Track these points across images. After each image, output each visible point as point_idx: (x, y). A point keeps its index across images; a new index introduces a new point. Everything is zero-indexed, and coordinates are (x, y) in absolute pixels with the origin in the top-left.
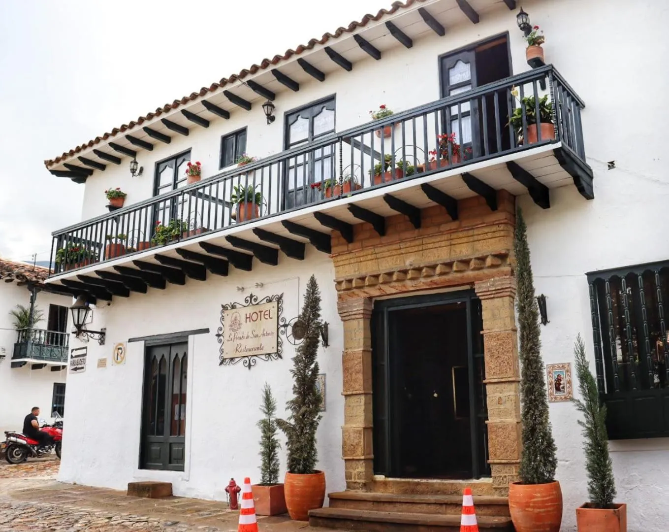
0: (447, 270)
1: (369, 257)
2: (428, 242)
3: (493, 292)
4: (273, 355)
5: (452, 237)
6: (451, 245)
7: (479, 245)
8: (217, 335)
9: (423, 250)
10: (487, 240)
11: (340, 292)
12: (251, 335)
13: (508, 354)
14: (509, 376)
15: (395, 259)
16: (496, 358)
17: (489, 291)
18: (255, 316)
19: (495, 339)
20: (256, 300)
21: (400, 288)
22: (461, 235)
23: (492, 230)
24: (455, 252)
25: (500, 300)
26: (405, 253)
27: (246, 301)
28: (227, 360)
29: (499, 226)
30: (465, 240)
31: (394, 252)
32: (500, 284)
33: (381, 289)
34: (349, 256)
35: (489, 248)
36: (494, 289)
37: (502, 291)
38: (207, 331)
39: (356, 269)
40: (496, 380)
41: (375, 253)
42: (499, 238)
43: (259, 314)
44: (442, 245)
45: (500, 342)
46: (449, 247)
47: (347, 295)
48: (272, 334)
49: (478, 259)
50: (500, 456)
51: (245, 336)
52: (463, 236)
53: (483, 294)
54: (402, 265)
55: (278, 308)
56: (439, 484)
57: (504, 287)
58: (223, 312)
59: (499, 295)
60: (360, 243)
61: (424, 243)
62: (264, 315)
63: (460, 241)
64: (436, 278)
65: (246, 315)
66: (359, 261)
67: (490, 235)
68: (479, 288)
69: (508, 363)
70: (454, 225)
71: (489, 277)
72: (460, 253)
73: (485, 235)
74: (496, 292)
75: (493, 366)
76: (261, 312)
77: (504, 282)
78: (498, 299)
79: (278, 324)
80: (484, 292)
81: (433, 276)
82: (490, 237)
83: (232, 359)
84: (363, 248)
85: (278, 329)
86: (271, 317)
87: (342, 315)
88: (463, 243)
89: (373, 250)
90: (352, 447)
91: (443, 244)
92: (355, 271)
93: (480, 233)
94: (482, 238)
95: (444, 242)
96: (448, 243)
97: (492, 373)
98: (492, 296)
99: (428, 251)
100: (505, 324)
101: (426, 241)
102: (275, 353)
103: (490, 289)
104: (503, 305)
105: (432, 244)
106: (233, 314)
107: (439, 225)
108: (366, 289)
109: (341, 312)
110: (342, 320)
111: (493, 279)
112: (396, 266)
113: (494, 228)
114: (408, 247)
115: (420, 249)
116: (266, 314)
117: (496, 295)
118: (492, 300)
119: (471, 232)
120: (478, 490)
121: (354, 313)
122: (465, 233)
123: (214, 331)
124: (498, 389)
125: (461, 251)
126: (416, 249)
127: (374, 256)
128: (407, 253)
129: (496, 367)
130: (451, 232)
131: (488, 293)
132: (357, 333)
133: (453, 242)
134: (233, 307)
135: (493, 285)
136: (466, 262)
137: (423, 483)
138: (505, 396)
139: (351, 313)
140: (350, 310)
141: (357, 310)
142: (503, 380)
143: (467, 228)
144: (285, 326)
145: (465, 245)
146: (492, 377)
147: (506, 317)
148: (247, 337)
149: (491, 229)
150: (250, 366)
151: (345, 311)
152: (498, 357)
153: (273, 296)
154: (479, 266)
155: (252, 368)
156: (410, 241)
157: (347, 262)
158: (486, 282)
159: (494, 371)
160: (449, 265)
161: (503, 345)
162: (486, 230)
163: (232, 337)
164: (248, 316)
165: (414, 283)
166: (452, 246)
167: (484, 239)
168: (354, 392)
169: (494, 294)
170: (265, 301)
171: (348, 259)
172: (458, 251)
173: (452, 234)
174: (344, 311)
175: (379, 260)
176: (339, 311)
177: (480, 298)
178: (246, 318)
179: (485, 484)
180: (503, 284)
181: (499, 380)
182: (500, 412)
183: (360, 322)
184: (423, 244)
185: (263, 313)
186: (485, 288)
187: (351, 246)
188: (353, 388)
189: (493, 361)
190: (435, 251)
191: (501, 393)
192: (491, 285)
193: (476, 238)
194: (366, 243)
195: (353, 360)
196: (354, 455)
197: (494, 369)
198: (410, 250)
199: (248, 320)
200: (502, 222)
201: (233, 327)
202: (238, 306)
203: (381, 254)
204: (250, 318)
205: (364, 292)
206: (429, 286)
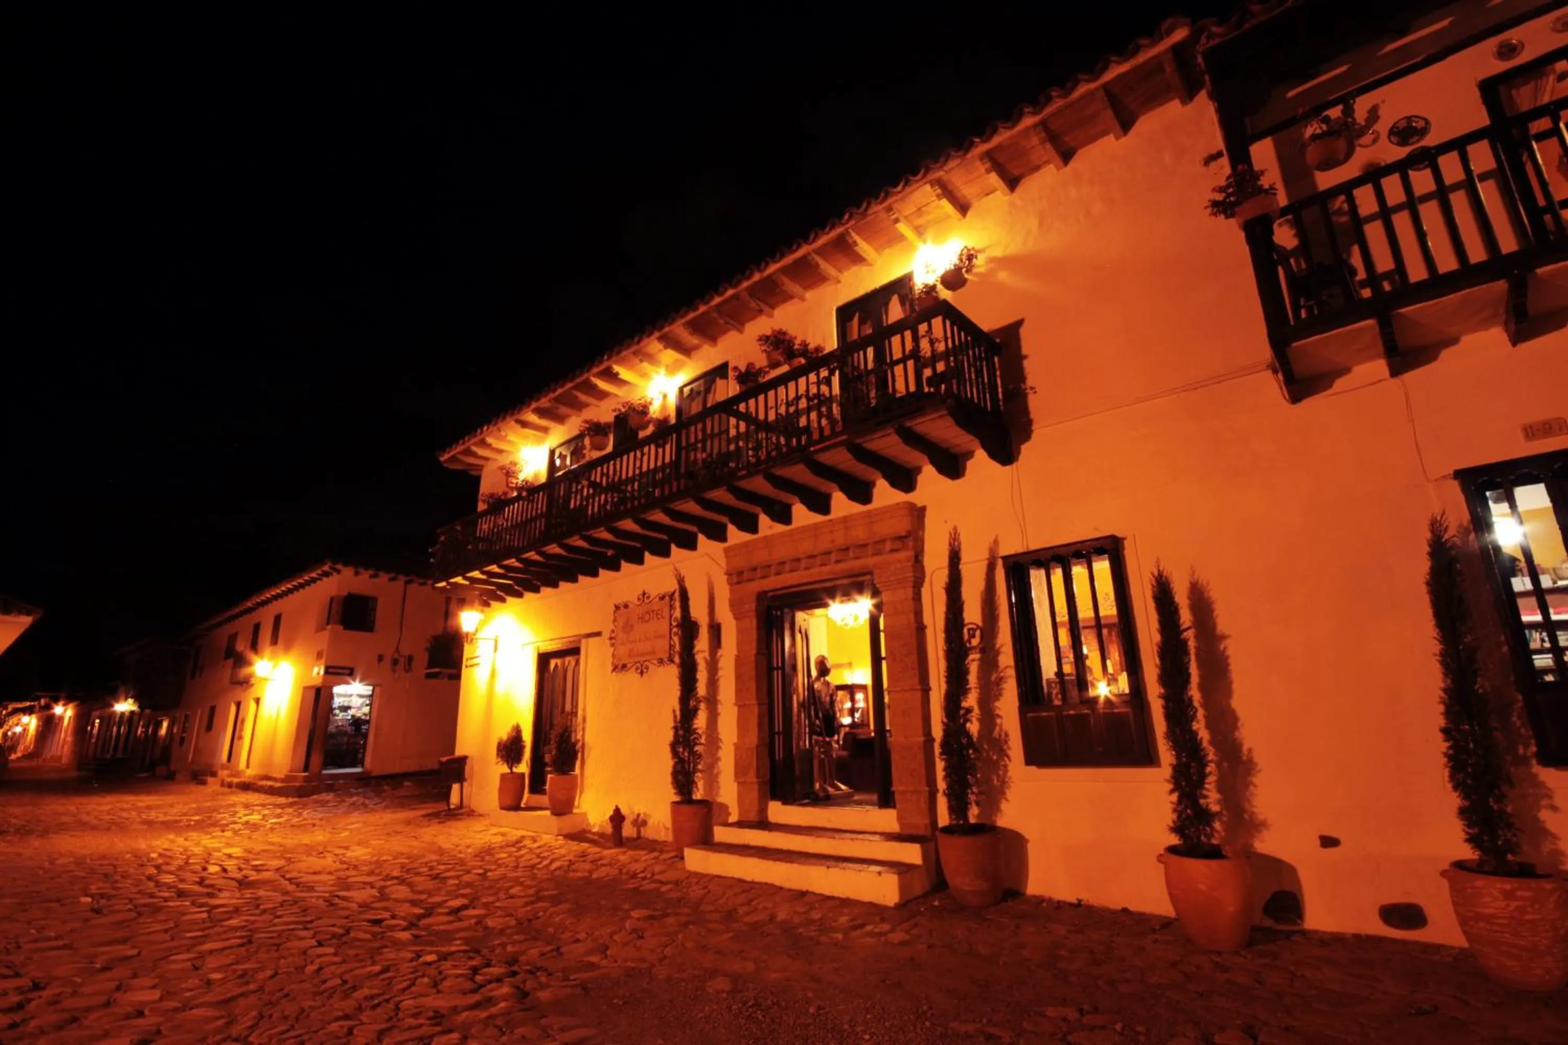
1: (760, 545)
4: (666, 660)
5: (847, 519)
8: (609, 639)
12: (643, 638)
13: (912, 657)
15: (787, 547)
16: (899, 661)
17: (889, 581)
18: (647, 617)
19: (896, 639)
20: (648, 597)
25: (902, 591)
27: (639, 599)
28: (619, 667)
30: (862, 522)
32: (900, 573)
33: (773, 581)
38: (598, 634)
40: (899, 689)
41: (767, 541)
43: (652, 614)
45: (903, 642)
48: (665, 636)
49: (877, 543)
51: (638, 639)
54: (795, 552)
55: (671, 606)
57: (906, 576)
58: (615, 612)
59: (901, 585)
61: (817, 527)
62: (657, 615)
63: (856, 523)
71: (889, 564)
75: (895, 672)
76: (653, 612)
77: (905, 570)
78: (900, 590)
79: (671, 624)
81: (828, 564)
83: (624, 666)
85: (671, 630)
86: (663, 616)
88: (859, 525)
90: (745, 767)
91: (838, 527)
93: (878, 513)
94: (880, 518)
97: (894, 681)
98: (893, 587)
102: (668, 658)
103: (890, 579)
104: (906, 598)
106: (626, 615)
108: (758, 582)
110: (734, 619)
111: (894, 567)
113: (894, 507)
114: (800, 533)
116: (658, 613)
118: (893, 592)
121: (746, 610)
123: (606, 634)
129: (899, 672)
131: (889, 583)
132: (749, 634)
134: (626, 607)
138: (911, 708)
139: (743, 610)
140: (742, 607)
141: (750, 606)
142: (907, 688)
144: (678, 626)
145: (861, 527)
146: (893, 685)
147: (909, 612)
148: (640, 641)
150: (642, 673)
152: (901, 660)
155: (644, 675)
157: (737, 552)
158: (886, 570)
159: (896, 677)
161: (906, 646)
163: (625, 640)
164: (640, 616)
165: (809, 573)
167: (883, 520)
168: (747, 703)
169: (895, 584)
170: (657, 599)
171: (738, 549)
175: (770, 548)
177: (880, 590)
178: (639, 619)
180: (904, 573)
181: (903, 688)
183: (753, 620)
184: (816, 529)
185: (655, 613)
186: (886, 577)
188: (746, 697)
189: (895, 664)
191: (905, 704)
192: (892, 574)
193: (873, 519)
195: (745, 664)
196: (747, 777)
197: (896, 674)
199: (640, 621)
201: (626, 629)
202: (631, 605)
204: (642, 618)
206: (826, 576)
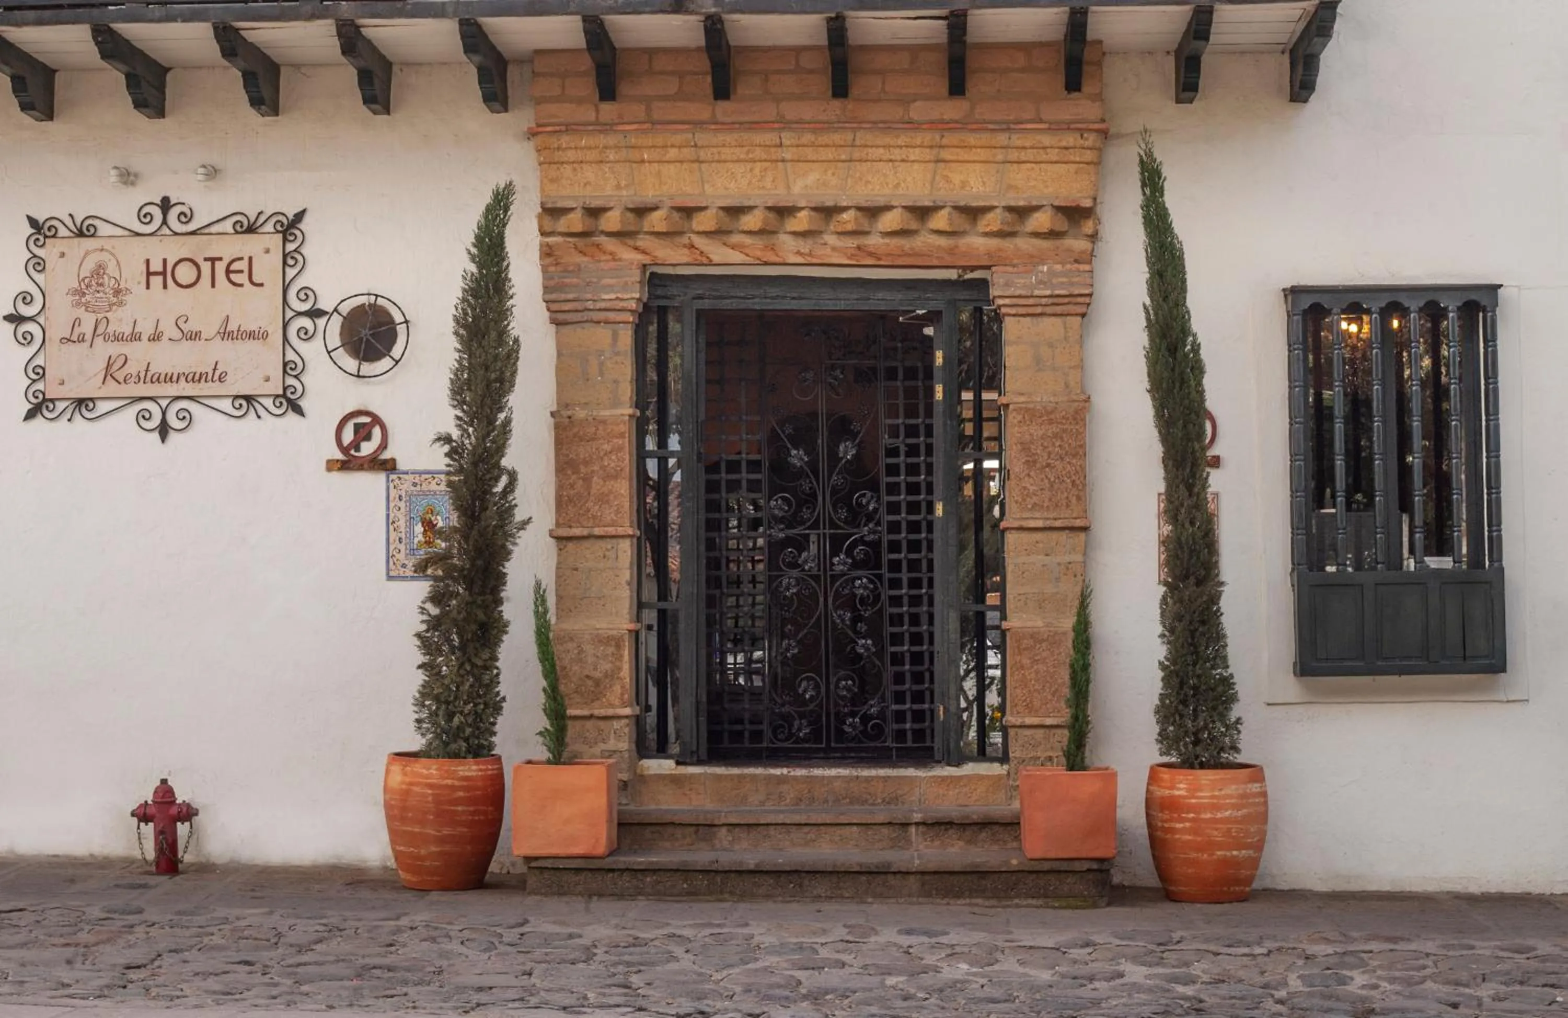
0: (914, 225)
1: (673, 153)
2: (869, 143)
3: (1044, 301)
4: (268, 402)
5: (945, 141)
6: (938, 161)
7: (1017, 175)
8: (9, 318)
9: (851, 161)
10: (1043, 165)
11: (551, 240)
12: (170, 330)
13: (1074, 461)
14: (1074, 515)
15: (757, 172)
16: (1043, 468)
17: (1032, 296)
18: (185, 273)
19: (1040, 421)
20: (185, 217)
21: (759, 253)
22: (972, 139)
23: (1064, 144)
24: (948, 180)
25: (1058, 320)
26: (792, 161)
27: (144, 217)
28: (61, 406)
29: (1082, 136)
30: (983, 154)
31: (759, 153)
32: (1062, 283)
33: (693, 246)
34: (602, 140)
35: (1047, 187)
36: (1048, 292)
37: (1066, 300)
39: (623, 183)
40: (1040, 524)
41: (696, 146)
42: (1076, 165)
43: (206, 267)
44: (912, 158)
45: (1055, 429)
46: (932, 165)
47: (576, 248)
48: (265, 336)
49: (1010, 209)
50: (1041, 708)
51: (146, 328)
52: (979, 144)
53: (1015, 301)
54: (781, 191)
55: (286, 256)
56: (848, 780)
57: (1076, 292)
58: (38, 244)
59: (1058, 309)
60: (643, 107)
61: (858, 142)
62: (228, 272)
63: (963, 155)
64: (874, 241)
65: (148, 262)
66: (638, 158)
67: (1053, 155)
68: (1007, 285)
69: (1073, 482)
70: (953, 109)
71: (1034, 260)
72: (963, 187)
73: (1041, 151)
74: (1050, 301)
75: (1032, 488)
76: (213, 260)
77: (1075, 280)
78: (1053, 319)
79: (286, 305)
80: (1020, 297)
81: (867, 233)
82: (1055, 159)
83: (81, 403)
84: (653, 124)
85: (286, 321)
86: (256, 279)
87: (555, 307)
88: (974, 162)
89: (691, 136)
90: (590, 683)
91: (914, 154)
92: (618, 187)
93: (1028, 144)
94: (1031, 158)
95: (917, 150)
96: (928, 154)
97: (1029, 506)
98: (1039, 310)
99: (865, 166)
100: (1067, 385)
101: (862, 137)
102: (277, 396)
103: (1037, 292)
104: (1066, 338)
105: (881, 150)
106: (87, 253)
107: (905, 101)
108: (644, 242)
109: (553, 296)
110: (554, 321)
111: (1045, 268)
112: (761, 192)
113: (1070, 139)
114: (804, 146)
115: (843, 157)
116: (232, 268)
117: (1049, 310)
118: (1035, 319)
119: (1002, 138)
120: (960, 793)
121: (603, 305)
122: (985, 138)
124: (1041, 545)
125: (964, 184)
126: (829, 154)
127: (687, 153)
128: (799, 161)
129: (1042, 489)
130: (941, 126)
131: (1031, 301)
132: (609, 364)
133: (945, 154)
134: (82, 232)
135: (1045, 283)
136: (973, 213)
137: (795, 778)
138: (1059, 564)
139: (590, 305)
140: (589, 296)
141: (617, 298)
142: (1058, 524)
143: (991, 126)
144: (315, 313)
145: (978, 166)
146: (1026, 515)
147: (1070, 368)
148: (156, 337)
149: (1060, 141)
150: (164, 430)
151: (571, 296)
152: (1048, 465)
153: (260, 213)
154: (1007, 228)
155: (173, 436)
156: (814, 131)
157: (592, 155)
158: (1026, 272)
159: (1035, 499)
160: (922, 212)
161: (1062, 438)
162: (1046, 140)
163: (87, 328)
164: (156, 266)
165: (804, 246)
166: (942, 165)
167: (1036, 163)
168: (597, 531)
169: (1046, 305)
170: (228, 226)
171: (596, 147)
172: (957, 178)
173: (946, 134)
174: (563, 296)
175: (703, 165)
176: (545, 293)
177: (1004, 310)
178: (149, 274)
179: (981, 778)
180: (1072, 284)
181: (1048, 523)
182: (1044, 601)
183: (621, 332)
184: (853, 146)
185: (220, 267)
186: (1024, 286)
187: (608, 109)
188: (594, 517)
189: (1032, 474)
190: (886, 168)
191: (1047, 555)
192: (1040, 282)
193: (1014, 155)
194: (661, 111)
195: (593, 439)
196: (596, 704)
197: (1035, 495)
198: (810, 153)
199: (157, 281)
200: (1092, 126)
201: (88, 297)
202: (104, 229)
203: (715, 150)
204: (163, 273)
205: (636, 248)
206: (849, 258)
